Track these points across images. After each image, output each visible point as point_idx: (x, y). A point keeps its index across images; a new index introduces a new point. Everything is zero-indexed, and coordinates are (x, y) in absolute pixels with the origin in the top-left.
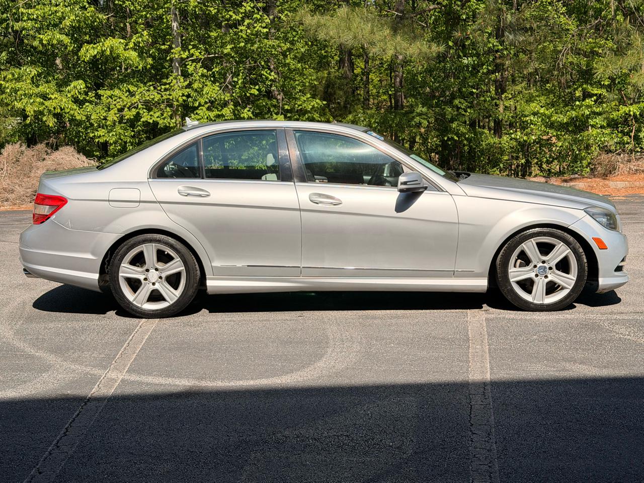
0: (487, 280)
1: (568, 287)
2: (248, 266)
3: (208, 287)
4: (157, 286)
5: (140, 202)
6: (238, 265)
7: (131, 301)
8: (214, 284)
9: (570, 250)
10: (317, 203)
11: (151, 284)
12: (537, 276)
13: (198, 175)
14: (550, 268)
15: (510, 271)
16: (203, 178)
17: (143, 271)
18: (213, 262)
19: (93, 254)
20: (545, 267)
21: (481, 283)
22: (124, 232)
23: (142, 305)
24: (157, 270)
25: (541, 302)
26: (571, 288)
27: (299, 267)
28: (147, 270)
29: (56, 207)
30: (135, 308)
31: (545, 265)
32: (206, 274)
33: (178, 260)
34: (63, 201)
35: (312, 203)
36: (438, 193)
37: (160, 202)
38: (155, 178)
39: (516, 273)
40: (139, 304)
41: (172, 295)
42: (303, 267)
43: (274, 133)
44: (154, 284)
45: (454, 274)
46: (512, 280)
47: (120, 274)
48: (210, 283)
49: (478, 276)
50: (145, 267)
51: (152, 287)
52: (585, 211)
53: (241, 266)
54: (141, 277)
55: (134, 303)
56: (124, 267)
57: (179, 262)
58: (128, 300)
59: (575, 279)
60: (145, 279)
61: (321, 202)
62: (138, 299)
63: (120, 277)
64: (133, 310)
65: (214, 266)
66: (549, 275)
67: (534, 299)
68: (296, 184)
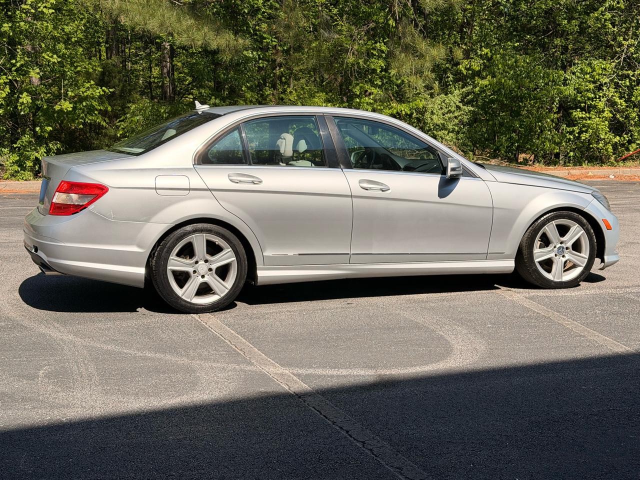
0: (514, 262)
1: (582, 265)
2: (300, 254)
3: (259, 278)
4: (206, 279)
5: (190, 189)
6: (289, 254)
7: (180, 296)
8: (264, 274)
9: (583, 231)
10: (367, 189)
11: (200, 277)
12: (556, 255)
13: (244, 161)
14: (567, 248)
15: (534, 252)
16: (250, 165)
17: (192, 263)
18: (265, 252)
19: (139, 246)
20: (563, 248)
21: (509, 264)
22: (174, 222)
23: (191, 300)
24: (206, 261)
25: (560, 280)
26: (584, 265)
27: (348, 254)
28: (197, 262)
29: (95, 196)
30: (184, 303)
31: (563, 245)
32: (257, 264)
33: (229, 250)
34: (103, 189)
35: (362, 189)
36: (473, 178)
37: (210, 190)
38: (201, 165)
39: (540, 254)
40: (188, 298)
41: (223, 288)
42: (353, 254)
43: (313, 119)
44: (203, 277)
45: (487, 256)
46: (537, 260)
47: (169, 268)
48: (261, 274)
49: (507, 257)
50: (194, 260)
51: (201, 280)
52: (592, 195)
53: (292, 254)
54: (190, 270)
55: (183, 297)
56: (173, 259)
57: (230, 253)
58: (176, 294)
59: (587, 257)
60: (195, 272)
61: (370, 189)
62: (186, 293)
63: (168, 271)
64: (182, 305)
65: (266, 256)
66: (566, 255)
67: (554, 277)
68: (344, 170)
